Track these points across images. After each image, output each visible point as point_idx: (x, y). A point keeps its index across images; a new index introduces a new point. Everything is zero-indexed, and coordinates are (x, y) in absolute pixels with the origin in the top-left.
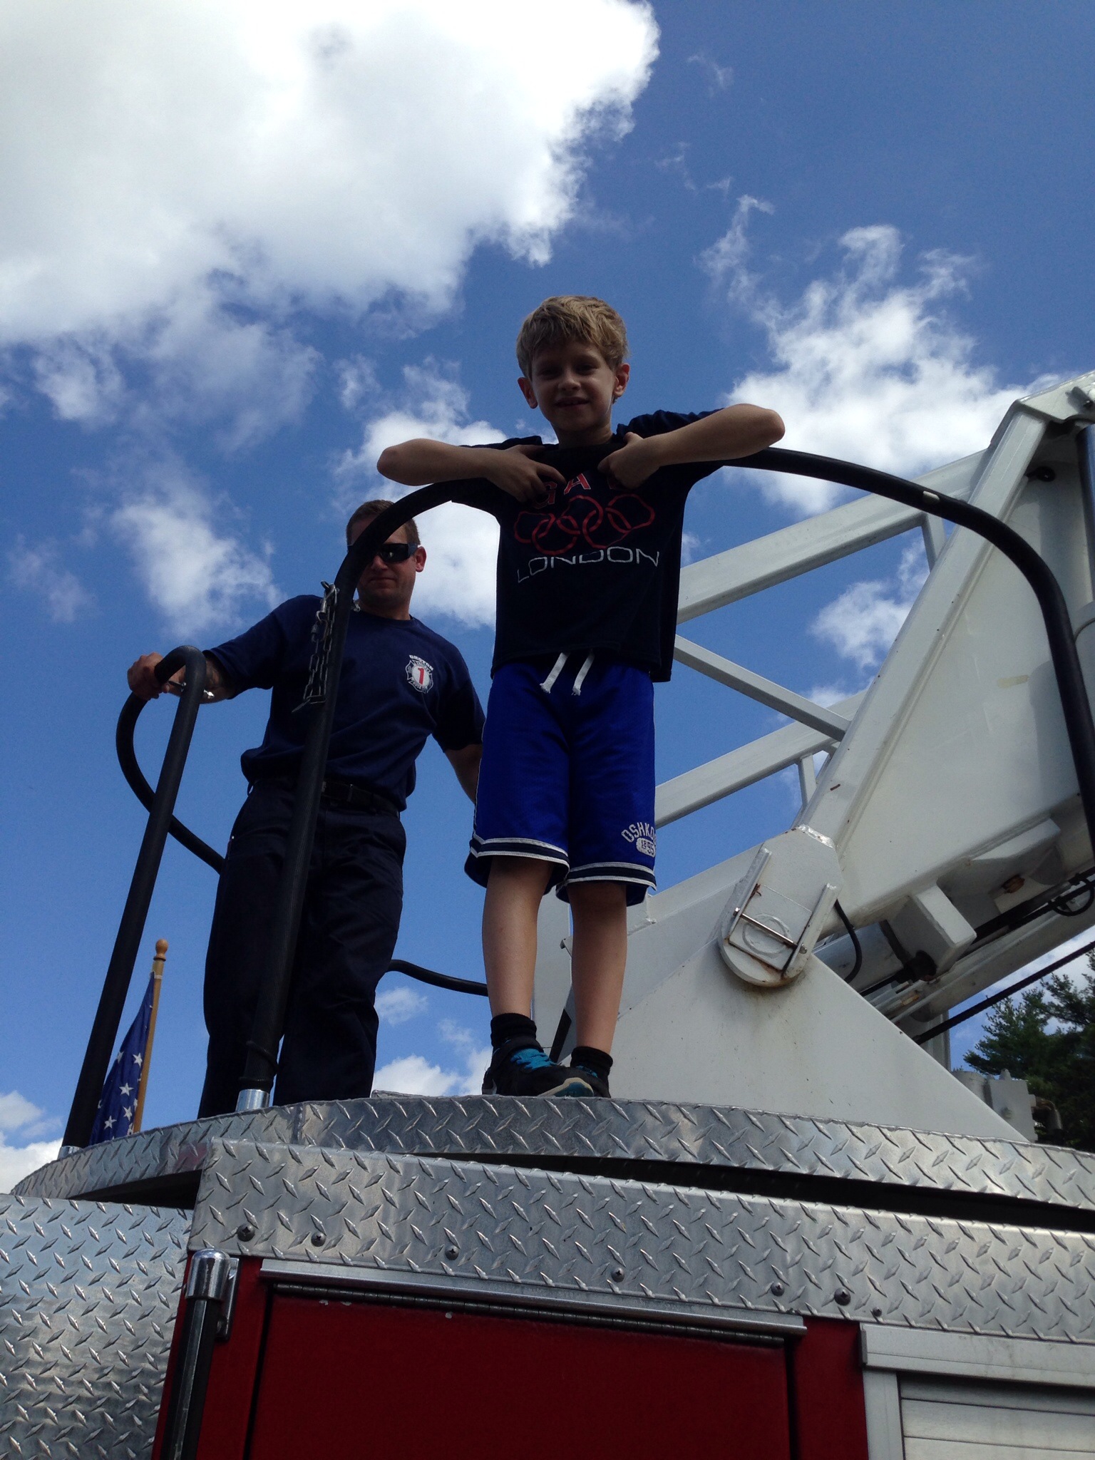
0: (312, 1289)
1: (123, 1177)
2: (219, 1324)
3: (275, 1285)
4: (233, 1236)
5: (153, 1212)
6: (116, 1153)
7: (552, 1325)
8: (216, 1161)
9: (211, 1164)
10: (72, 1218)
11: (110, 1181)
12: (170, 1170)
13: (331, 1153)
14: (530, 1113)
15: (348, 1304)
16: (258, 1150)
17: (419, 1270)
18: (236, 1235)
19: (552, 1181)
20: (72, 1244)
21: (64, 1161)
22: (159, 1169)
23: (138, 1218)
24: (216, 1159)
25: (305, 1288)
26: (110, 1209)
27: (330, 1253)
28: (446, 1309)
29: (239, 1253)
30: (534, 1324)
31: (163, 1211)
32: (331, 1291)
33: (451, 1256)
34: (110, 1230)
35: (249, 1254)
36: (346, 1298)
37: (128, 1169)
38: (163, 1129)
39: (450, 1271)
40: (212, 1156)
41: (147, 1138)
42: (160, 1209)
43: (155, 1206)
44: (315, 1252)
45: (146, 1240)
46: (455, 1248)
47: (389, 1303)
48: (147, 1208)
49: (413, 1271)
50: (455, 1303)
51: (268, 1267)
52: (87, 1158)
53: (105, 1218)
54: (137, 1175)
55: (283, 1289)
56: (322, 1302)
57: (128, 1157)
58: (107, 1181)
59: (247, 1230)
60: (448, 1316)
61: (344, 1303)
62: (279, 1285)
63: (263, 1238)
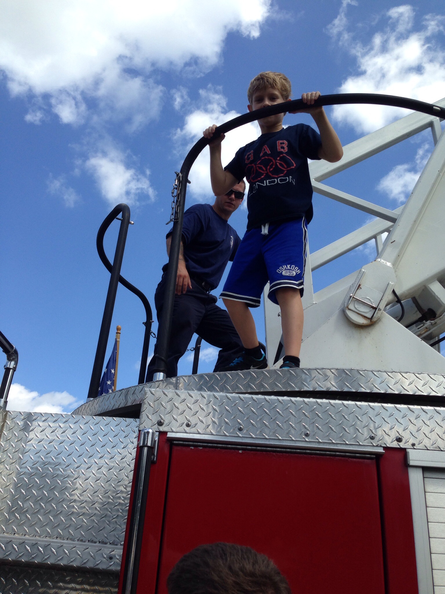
0: (187, 443)
1: (112, 407)
2: (152, 457)
3: (173, 442)
4: (155, 424)
5: (124, 420)
6: (108, 399)
7: (281, 454)
8: (147, 397)
9: (145, 398)
10: (93, 423)
11: (107, 409)
12: (129, 404)
13: (191, 393)
14: (269, 375)
15: (201, 448)
16: (163, 392)
17: (228, 435)
18: (157, 424)
19: (279, 400)
20: (94, 432)
21: (89, 403)
22: (125, 404)
23: (118, 422)
24: (147, 396)
25: (184, 443)
26: (107, 419)
27: (193, 430)
28: (239, 449)
29: (158, 430)
30: (274, 454)
31: (127, 419)
32: (194, 443)
33: (240, 430)
34: (108, 427)
35: (162, 431)
36: (200, 446)
37: (113, 405)
38: (125, 389)
39: (240, 435)
40: (146, 395)
41: (120, 393)
42: (126, 419)
43: (125, 418)
44: (187, 429)
45: (122, 430)
46: (242, 427)
47: (217, 447)
48: (121, 418)
49: (226, 435)
50: (243, 447)
51: (170, 435)
52: (97, 402)
53: (106, 423)
54: (117, 407)
55: (176, 443)
56: (191, 448)
57: (113, 400)
58: (106, 409)
59: (161, 422)
60: (240, 452)
61: (200, 448)
62: (174, 442)
63: (167, 425)
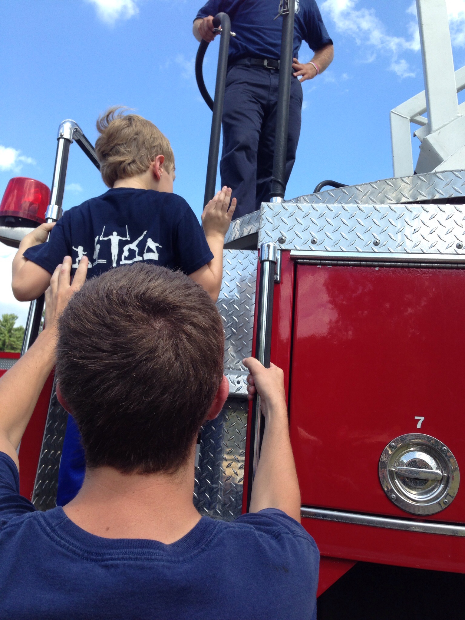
0: (313, 261)
2: (275, 276)
3: (297, 260)
4: (276, 242)
5: (240, 252)
8: (265, 212)
13: (316, 206)
15: (330, 267)
16: (283, 206)
17: (361, 251)
19: (424, 208)
23: (235, 254)
25: (310, 261)
27: (321, 247)
28: (375, 266)
29: (280, 249)
32: (322, 262)
33: (376, 244)
35: (284, 249)
39: (376, 250)
40: (263, 210)
42: (243, 251)
44: (313, 247)
45: (239, 263)
46: (378, 241)
47: (349, 265)
49: (358, 251)
50: (379, 263)
51: (293, 253)
55: (301, 262)
56: (318, 266)
59: (282, 239)
60: (377, 269)
62: (299, 260)
63: (290, 242)
